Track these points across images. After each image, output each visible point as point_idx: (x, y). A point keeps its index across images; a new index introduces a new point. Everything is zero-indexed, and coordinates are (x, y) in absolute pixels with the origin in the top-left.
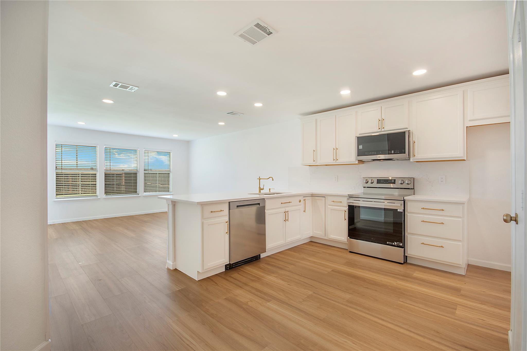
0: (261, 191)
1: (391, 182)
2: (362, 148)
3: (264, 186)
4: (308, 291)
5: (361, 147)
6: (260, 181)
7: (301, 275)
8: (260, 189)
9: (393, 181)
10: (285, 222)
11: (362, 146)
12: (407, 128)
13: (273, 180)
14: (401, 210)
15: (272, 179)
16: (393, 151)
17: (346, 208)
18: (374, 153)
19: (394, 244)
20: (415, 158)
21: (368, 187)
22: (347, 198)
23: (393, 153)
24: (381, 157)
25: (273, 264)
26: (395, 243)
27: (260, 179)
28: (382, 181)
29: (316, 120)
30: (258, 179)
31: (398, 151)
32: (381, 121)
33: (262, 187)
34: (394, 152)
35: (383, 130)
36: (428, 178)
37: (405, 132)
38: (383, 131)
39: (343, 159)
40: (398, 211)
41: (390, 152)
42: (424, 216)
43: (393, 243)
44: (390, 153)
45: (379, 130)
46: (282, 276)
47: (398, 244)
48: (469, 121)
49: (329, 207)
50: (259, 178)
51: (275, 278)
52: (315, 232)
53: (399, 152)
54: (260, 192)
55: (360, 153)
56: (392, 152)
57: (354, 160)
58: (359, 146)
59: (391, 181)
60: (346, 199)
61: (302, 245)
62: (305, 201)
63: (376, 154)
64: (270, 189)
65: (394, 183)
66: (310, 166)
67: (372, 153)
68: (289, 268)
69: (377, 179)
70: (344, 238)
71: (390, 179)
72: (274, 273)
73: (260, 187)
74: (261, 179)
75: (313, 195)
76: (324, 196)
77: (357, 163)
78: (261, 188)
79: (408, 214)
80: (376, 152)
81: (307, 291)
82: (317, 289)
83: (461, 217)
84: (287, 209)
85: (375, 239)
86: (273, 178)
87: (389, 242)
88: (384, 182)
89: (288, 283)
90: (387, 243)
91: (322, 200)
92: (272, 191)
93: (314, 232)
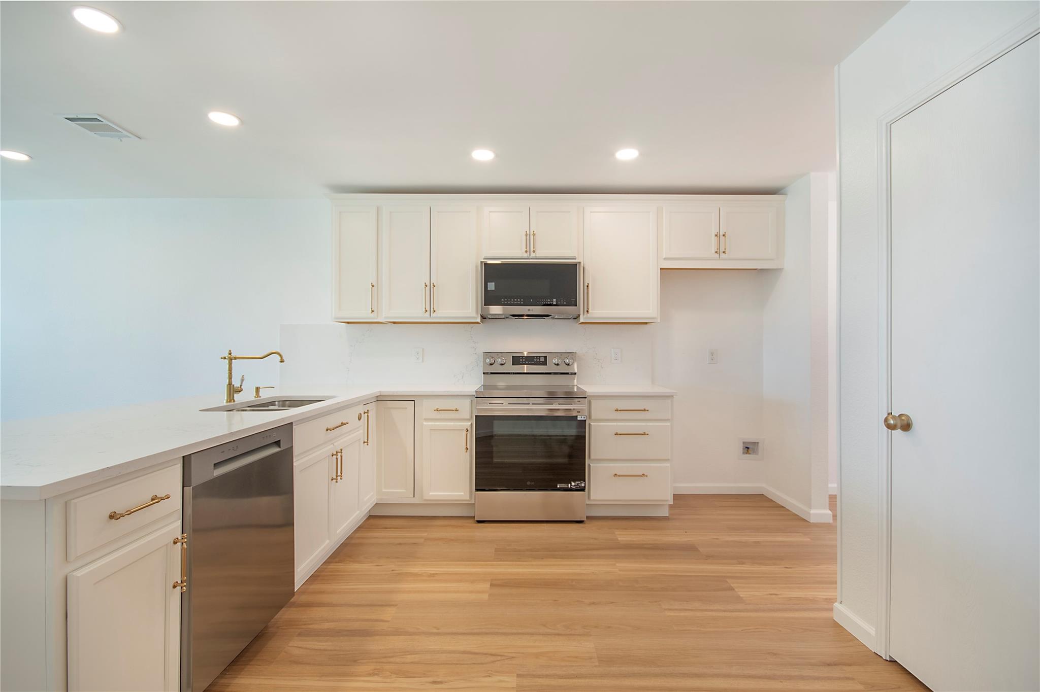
0: (235, 395)
1: (540, 361)
2: (494, 289)
3: (242, 380)
4: (501, 678)
5: (491, 286)
6: (230, 364)
7: (435, 631)
8: (233, 391)
9: (543, 360)
10: (337, 482)
11: (494, 283)
12: (575, 258)
13: (282, 361)
14: (583, 417)
15: (279, 358)
16: (555, 300)
17: (469, 424)
18: (519, 300)
19: (571, 485)
20: (589, 315)
21: (492, 373)
22: (470, 400)
23: (555, 303)
24: (532, 310)
25: (326, 625)
26: (573, 484)
27: (231, 359)
28: (522, 359)
29: (378, 208)
30: (225, 358)
31: (564, 301)
32: (530, 237)
33: (236, 383)
34: (557, 302)
35: (533, 255)
36: (597, 354)
37: (576, 264)
38: (532, 258)
39: (448, 310)
40: (578, 419)
41: (549, 300)
42: (618, 424)
43: (569, 485)
44: (549, 303)
45: (526, 255)
46: (392, 660)
47: (578, 485)
48: (665, 259)
49: (425, 423)
50: (227, 355)
51: (375, 678)
52: (385, 490)
53: (565, 303)
54: (231, 398)
55: (490, 299)
56: (552, 301)
57: (474, 315)
58: (488, 283)
59: (538, 360)
60: (467, 402)
61: (358, 535)
62: (368, 416)
63: (522, 303)
64: (258, 389)
65: (545, 363)
66: (348, 323)
67: (516, 300)
68: (388, 621)
69: (513, 356)
70: (463, 493)
71: (525, 355)
72: (355, 661)
73: (230, 384)
74: (235, 358)
75: (380, 399)
76: (411, 399)
77: (479, 320)
78: (235, 386)
79: (592, 424)
80: (522, 300)
81: (501, 681)
82: (513, 657)
83: (669, 420)
84: (338, 445)
85: (533, 483)
86: (282, 354)
87: (561, 483)
88: (527, 362)
89: (431, 679)
90: (558, 486)
91: (406, 408)
92: (265, 395)
93: (383, 490)
